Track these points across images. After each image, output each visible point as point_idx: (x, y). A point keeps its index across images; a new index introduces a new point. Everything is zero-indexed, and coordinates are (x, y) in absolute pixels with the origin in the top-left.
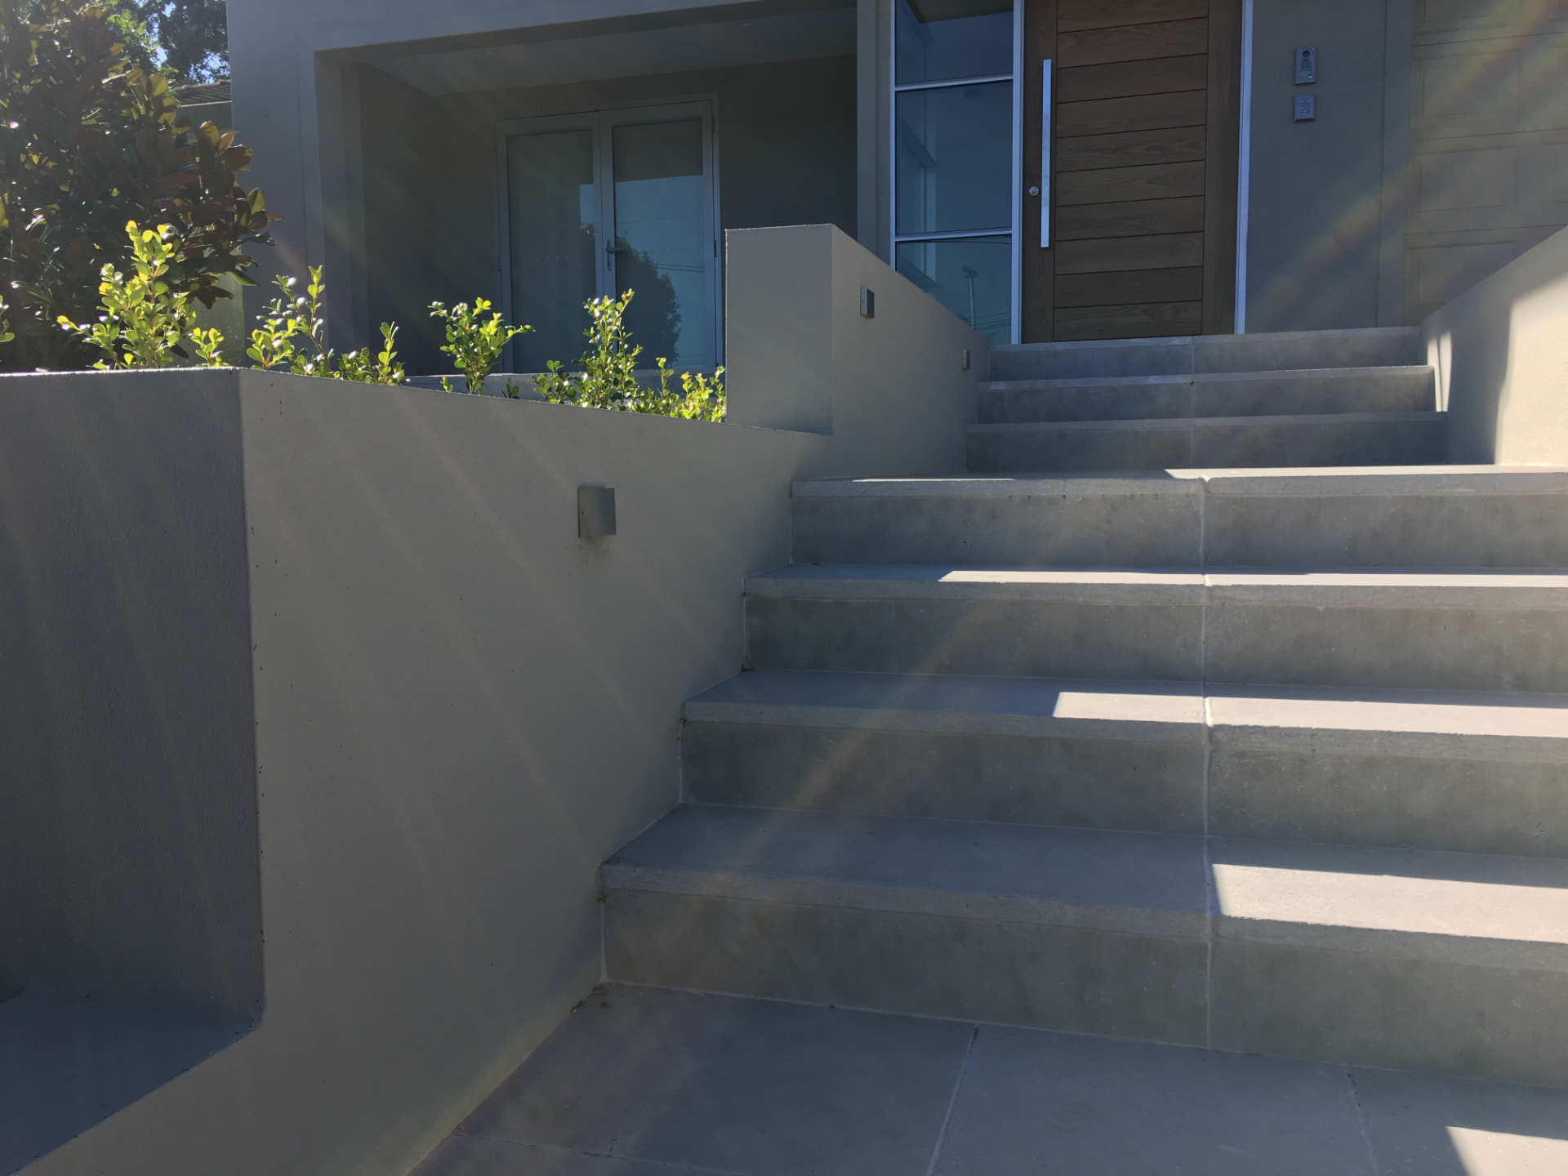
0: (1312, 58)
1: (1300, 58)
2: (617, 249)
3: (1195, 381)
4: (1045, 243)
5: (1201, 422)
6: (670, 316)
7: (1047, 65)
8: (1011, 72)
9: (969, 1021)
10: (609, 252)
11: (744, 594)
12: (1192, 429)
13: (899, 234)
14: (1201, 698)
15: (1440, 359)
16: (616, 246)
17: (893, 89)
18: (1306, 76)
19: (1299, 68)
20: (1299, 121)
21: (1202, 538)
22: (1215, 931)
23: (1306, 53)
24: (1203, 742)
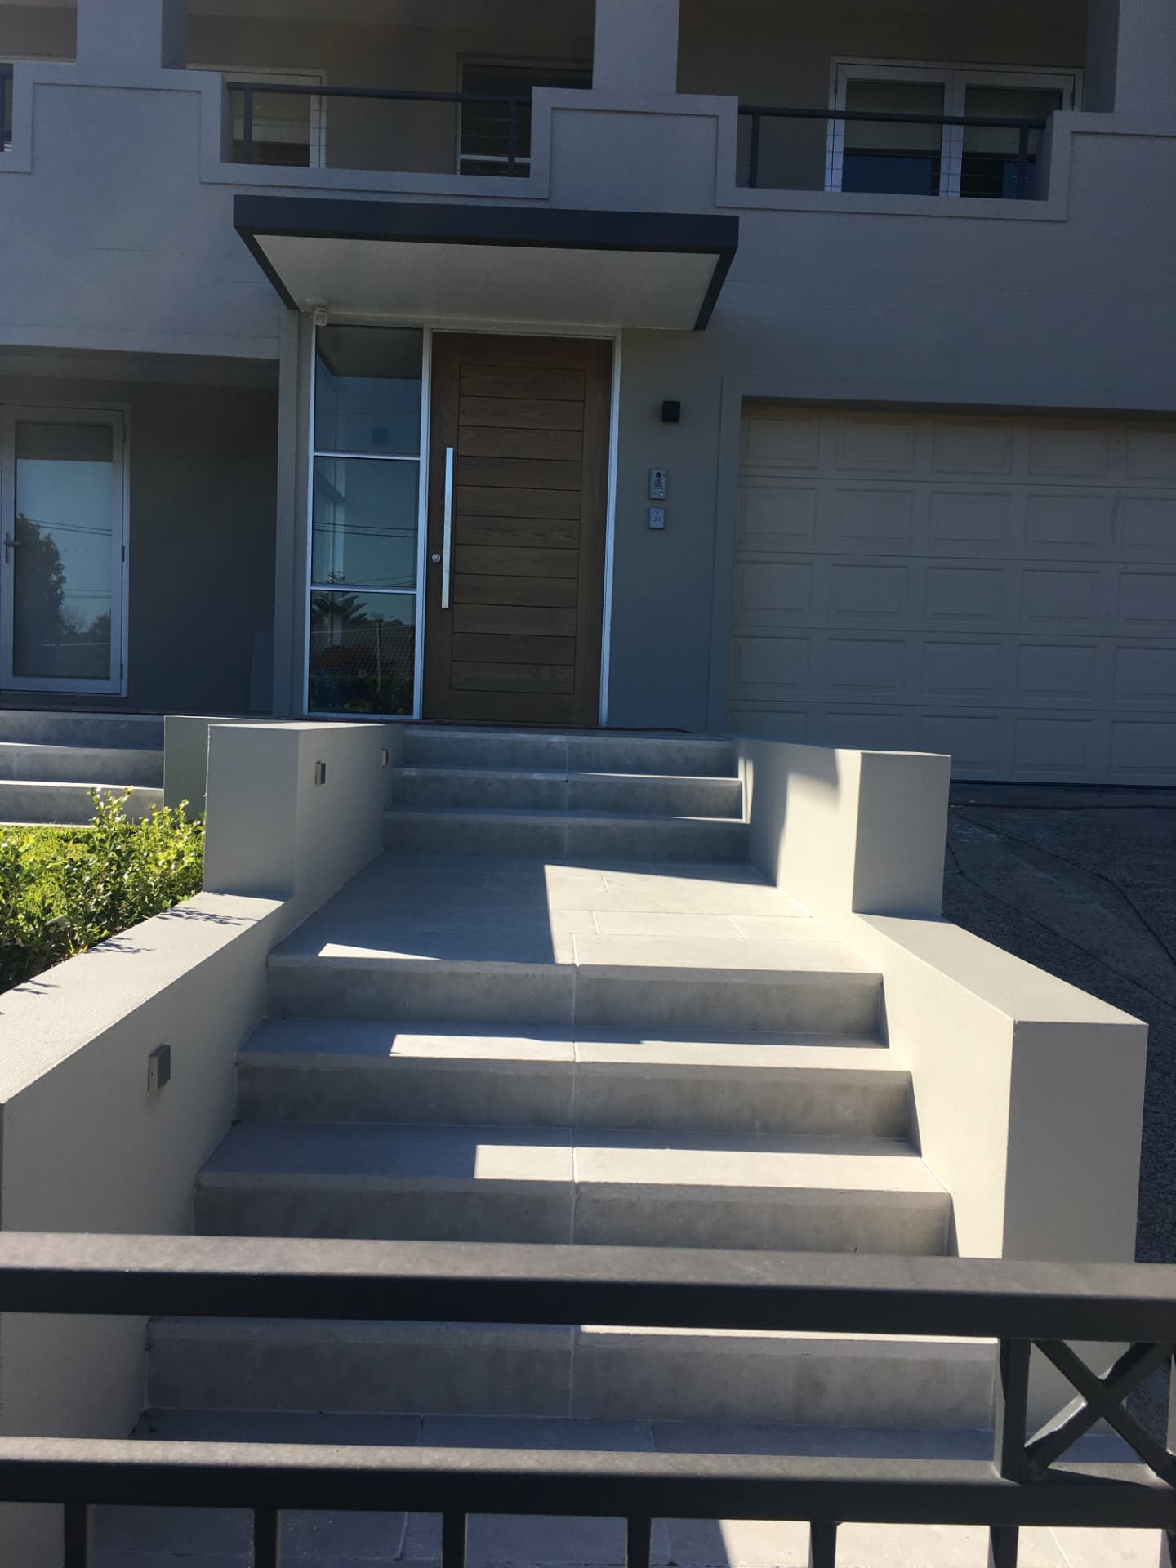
0: (663, 479)
1: (654, 478)
2: (18, 543)
3: (569, 779)
4: (445, 603)
5: (573, 821)
6: (55, 578)
7: (450, 451)
8: (418, 454)
9: (418, 1414)
10: (8, 545)
11: (237, 1064)
12: (566, 826)
13: (315, 583)
14: (571, 1148)
15: (745, 777)
16: (15, 540)
17: (311, 454)
18: (658, 493)
19: (653, 484)
20: (652, 528)
21: (574, 1005)
22: (576, 1343)
23: (659, 475)
24: (572, 1194)
